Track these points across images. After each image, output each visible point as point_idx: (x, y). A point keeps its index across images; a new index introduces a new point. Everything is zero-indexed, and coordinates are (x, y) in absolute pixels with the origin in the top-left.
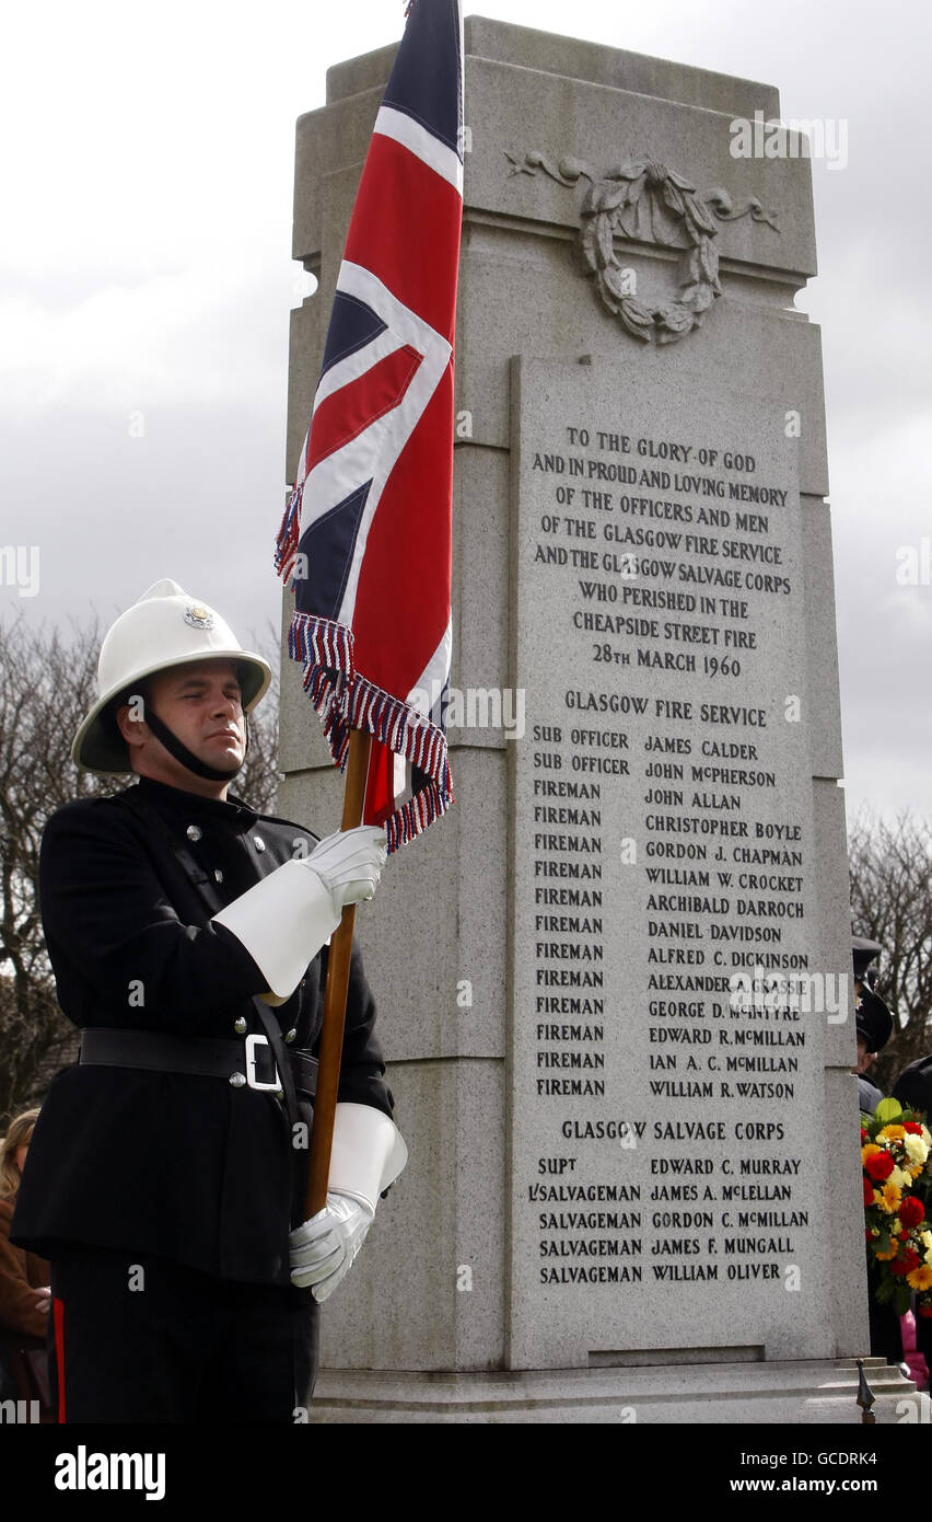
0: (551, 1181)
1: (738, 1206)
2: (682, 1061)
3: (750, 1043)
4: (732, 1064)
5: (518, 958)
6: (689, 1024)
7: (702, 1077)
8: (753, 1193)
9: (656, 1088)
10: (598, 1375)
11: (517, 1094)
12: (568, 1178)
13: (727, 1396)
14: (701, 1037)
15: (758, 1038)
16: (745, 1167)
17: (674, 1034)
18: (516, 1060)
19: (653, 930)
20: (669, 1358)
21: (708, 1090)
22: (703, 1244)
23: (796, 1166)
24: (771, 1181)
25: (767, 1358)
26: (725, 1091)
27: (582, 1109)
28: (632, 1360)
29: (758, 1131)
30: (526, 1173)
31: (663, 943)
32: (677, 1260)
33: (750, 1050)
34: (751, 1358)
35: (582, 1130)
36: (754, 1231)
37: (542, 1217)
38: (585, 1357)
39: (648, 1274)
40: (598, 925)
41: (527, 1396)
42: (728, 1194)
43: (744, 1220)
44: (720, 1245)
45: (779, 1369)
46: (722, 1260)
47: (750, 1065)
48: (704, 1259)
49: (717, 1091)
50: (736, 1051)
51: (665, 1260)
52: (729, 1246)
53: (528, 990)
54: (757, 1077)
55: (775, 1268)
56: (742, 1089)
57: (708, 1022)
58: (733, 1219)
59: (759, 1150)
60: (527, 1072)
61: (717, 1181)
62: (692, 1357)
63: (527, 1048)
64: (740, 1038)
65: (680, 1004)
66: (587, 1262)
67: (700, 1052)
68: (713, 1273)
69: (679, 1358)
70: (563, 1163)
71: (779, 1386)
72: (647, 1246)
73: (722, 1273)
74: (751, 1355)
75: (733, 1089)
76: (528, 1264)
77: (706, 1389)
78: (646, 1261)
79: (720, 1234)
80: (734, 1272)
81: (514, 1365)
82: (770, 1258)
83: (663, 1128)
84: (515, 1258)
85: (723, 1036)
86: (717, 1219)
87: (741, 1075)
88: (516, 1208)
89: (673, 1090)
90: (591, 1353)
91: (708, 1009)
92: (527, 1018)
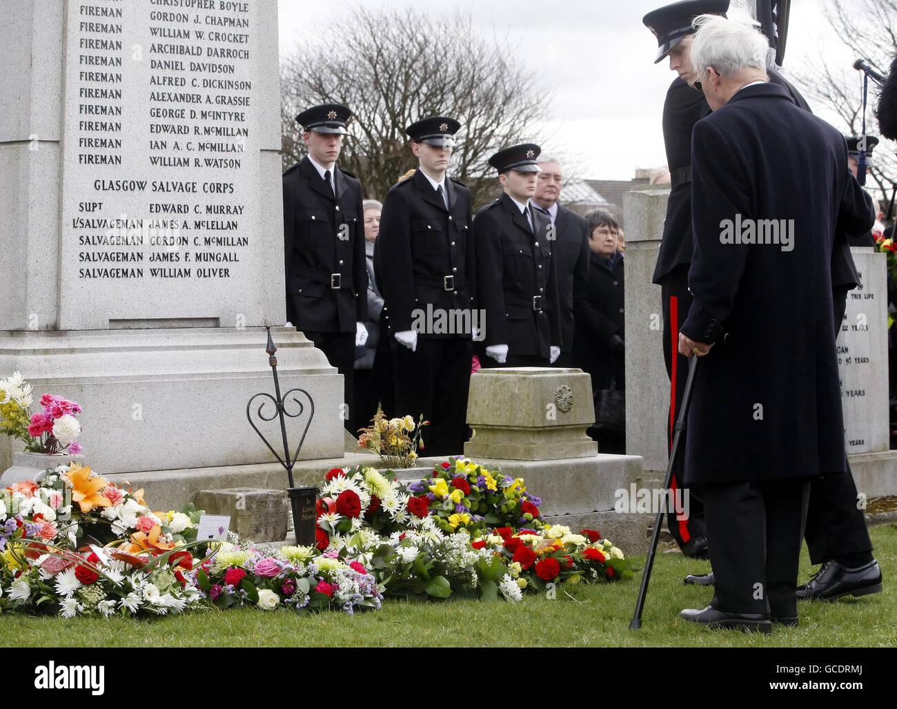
0: (86, 216)
1: (203, 233)
2: (170, 145)
3: (213, 134)
4: (202, 147)
5: (68, 80)
6: (175, 122)
7: (183, 154)
8: (214, 225)
9: (154, 161)
10: (115, 334)
11: (66, 163)
12: (97, 215)
13: (194, 347)
14: (182, 130)
15: (219, 131)
16: (209, 209)
17: (166, 129)
18: (66, 142)
19: (154, 64)
20: (159, 324)
21: (187, 162)
22: (182, 256)
23: (241, 210)
24: (225, 218)
25: (221, 326)
26: (197, 163)
27: (107, 173)
28: (137, 325)
29: (218, 188)
30: (71, 211)
31: (160, 73)
32: (166, 265)
33: (214, 139)
34: (211, 326)
35: (107, 185)
36: (214, 249)
37: (81, 238)
38: (107, 323)
39: (147, 273)
40: (119, 61)
41: (70, 346)
42: (198, 225)
43: (207, 242)
44: (192, 257)
45: (228, 332)
46: (194, 266)
47: (213, 148)
48: (182, 265)
49: (192, 163)
50: (205, 139)
51: (158, 265)
52: (198, 257)
53: (74, 100)
54: (217, 155)
55: (226, 271)
56: (208, 162)
57: (187, 121)
58: (201, 241)
59: (218, 199)
60: (73, 149)
61: (191, 218)
62: (174, 324)
63: (73, 135)
64: (207, 131)
65: (170, 110)
66: (109, 265)
67: (182, 139)
68: (188, 273)
69: (166, 324)
70: (95, 205)
71: (228, 342)
72: (146, 257)
73: (193, 273)
74: (211, 324)
75: (202, 162)
76: (72, 265)
77: (181, 343)
78: (146, 265)
79: (192, 250)
80: (201, 273)
81: (62, 327)
82: (224, 265)
83: (158, 185)
84: (64, 262)
85: (196, 130)
86: (191, 240)
87: (208, 154)
88: (64, 232)
89: (164, 162)
90: (111, 321)
91: (187, 114)
92: (73, 117)
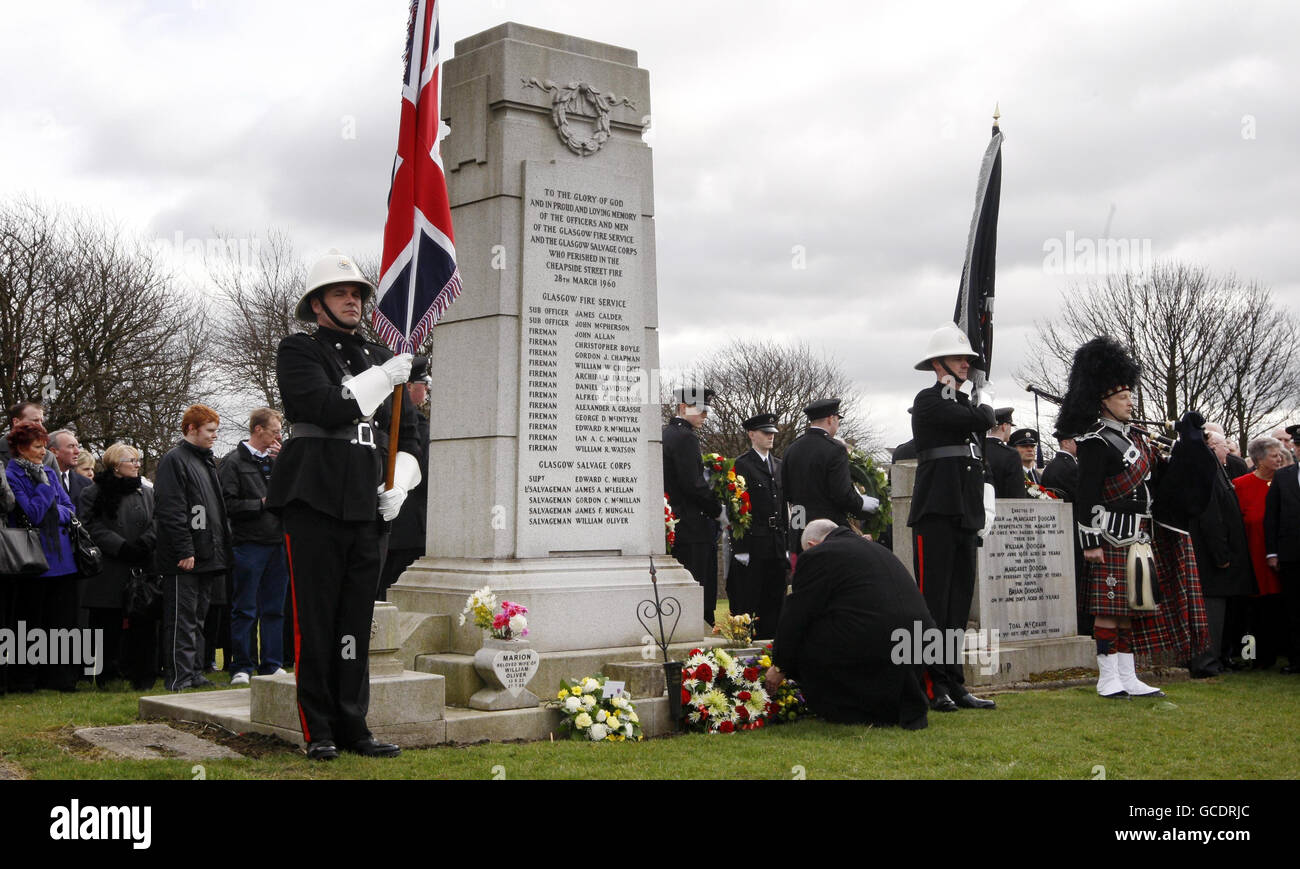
0: (534, 485)
1: (611, 495)
2: (589, 438)
3: (617, 431)
4: (610, 439)
5: (522, 398)
6: (592, 424)
7: (597, 444)
8: (617, 490)
9: (578, 449)
10: (552, 561)
11: (520, 450)
12: (541, 484)
13: (605, 570)
14: (597, 429)
15: (621, 429)
16: (614, 480)
17: (586, 428)
18: (521, 437)
19: (578, 386)
20: (582, 554)
21: (600, 449)
22: (597, 510)
23: (635, 480)
24: (625, 485)
25: (623, 555)
26: (606, 450)
27: (547, 456)
28: (569, 555)
29: (620, 466)
30: (524, 482)
31: (582, 392)
32: (586, 516)
33: (618, 434)
34: (616, 555)
35: (547, 464)
36: (618, 505)
37: (530, 499)
38: (548, 554)
39: (574, 521)
40: (555, 385)
41: (523, 569)
42: (607, 490)
43: (614, 500)
44: (604, 510)
45: (626, 559)
46: (605, 516)
47: (617, 440)
48: (597, 516)
49: (603, 450)
50: (611, 434)
51: (581, 516)
52: (608, 511)
53: (526, 410)
54: (620, 445)
55: (626, 520)
56: (614, 449)
57: (599, 423)
58: (609, 500)
59: (620, 473)
60: (525, 441)
61: (603, 485)
62: (592, 554)
63: (525, 433)
64: (613, 429)
65: (588, 416)
66: (549, 516)
67: (597, 435)
68: (601, 521)
69: (586, 554)
70: (539, 478)
71: (626, 566)
72: (573, 510)
73: (604, 520)
74: (616, 553)
75: (610, 449)
76: (524, 517)
77: (597, 567)
78: (573, 516)
79: (604, 506)
80: (609, 521)
81: (518, 556)
82: (624, 515)
83: (581, 464)
84: (519, 514)
85: (606, 429)
86: (602, 500)
87: (613, 444)
88: (520, 495)
89: (585, 449)
90: (551, 552)
91: (600, 418)
92: (525, 421)
